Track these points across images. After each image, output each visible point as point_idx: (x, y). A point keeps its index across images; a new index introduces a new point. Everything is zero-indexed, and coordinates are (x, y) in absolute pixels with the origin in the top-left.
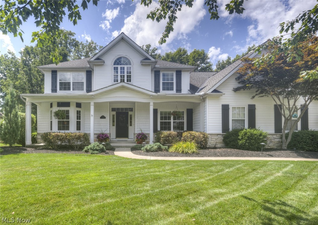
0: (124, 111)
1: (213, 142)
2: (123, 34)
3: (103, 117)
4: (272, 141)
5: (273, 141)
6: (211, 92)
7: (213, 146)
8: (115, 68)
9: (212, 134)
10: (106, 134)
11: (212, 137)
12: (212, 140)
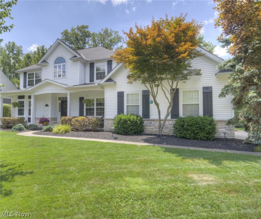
0: (64, 100)
1: (109, 126)
2: (58, 40)
3: (47, 105)
4: (167, 126)
5: (169, 127)
6: (104, 81)
7: (110, 130)
8: (55, 66)
9: (108, 119)
10: (47, 119)
11: (108, 122)
12: (108, 124)
